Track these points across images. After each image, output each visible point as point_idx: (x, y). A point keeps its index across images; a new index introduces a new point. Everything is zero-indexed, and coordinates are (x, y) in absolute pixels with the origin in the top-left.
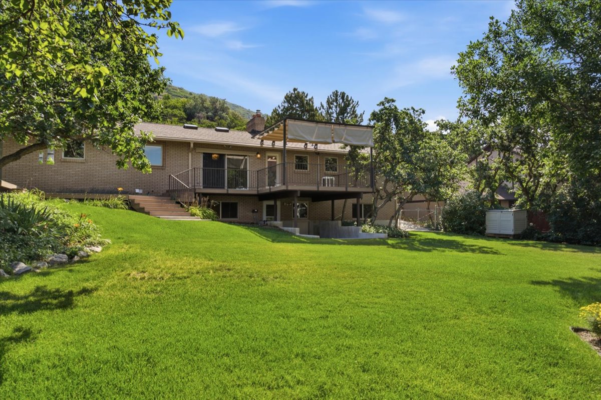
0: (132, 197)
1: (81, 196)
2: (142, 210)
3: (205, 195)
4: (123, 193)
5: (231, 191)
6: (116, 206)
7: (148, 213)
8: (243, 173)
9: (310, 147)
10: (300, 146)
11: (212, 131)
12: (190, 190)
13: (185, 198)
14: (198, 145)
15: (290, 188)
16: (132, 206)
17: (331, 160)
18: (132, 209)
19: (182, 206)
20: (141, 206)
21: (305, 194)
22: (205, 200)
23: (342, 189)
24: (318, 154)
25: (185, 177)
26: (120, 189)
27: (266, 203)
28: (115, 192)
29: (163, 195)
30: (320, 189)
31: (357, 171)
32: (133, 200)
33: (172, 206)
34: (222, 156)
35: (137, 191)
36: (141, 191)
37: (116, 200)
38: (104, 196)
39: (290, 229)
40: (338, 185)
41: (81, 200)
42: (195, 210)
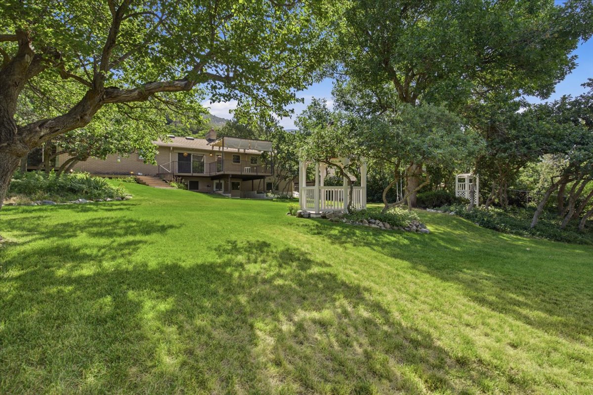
0: (138, 177)
1: (110, 176)
2: (144, 184)
3: (179, 176)
4: (133, 175)
5: (195, 174)
6: (130, 181)
7: (148, 185)
8: (202, 165)
9: (242, 151)
10: (236, 150)
11: (183, 139)
12: (171, 174)
13: (168, 177)
14: (175, 148)
15: (226, 173)
16: (138, 182)
17: (254, 158)
18: (138, 183)
19: (166, 182)
20: (144, 182)
21: (234, 177)
22: (179, 178)
23: (255, 174)
24: (245, 154)
25: (168, 167)
26: (132, 172)
27: (216, 182)
28: (129, 174)
29: (155, 176)
30: (243, 174)
31: (267, 164)
32: (139, 179)
33: (160, 182)
34: (189, 155)
35: (139, 174)
36: (141, 174)
37: (129, 178)
38: (123, 176)
39: (227, 195)
40: (253, 171)
41: (110, 178)
42: (173, 184)
